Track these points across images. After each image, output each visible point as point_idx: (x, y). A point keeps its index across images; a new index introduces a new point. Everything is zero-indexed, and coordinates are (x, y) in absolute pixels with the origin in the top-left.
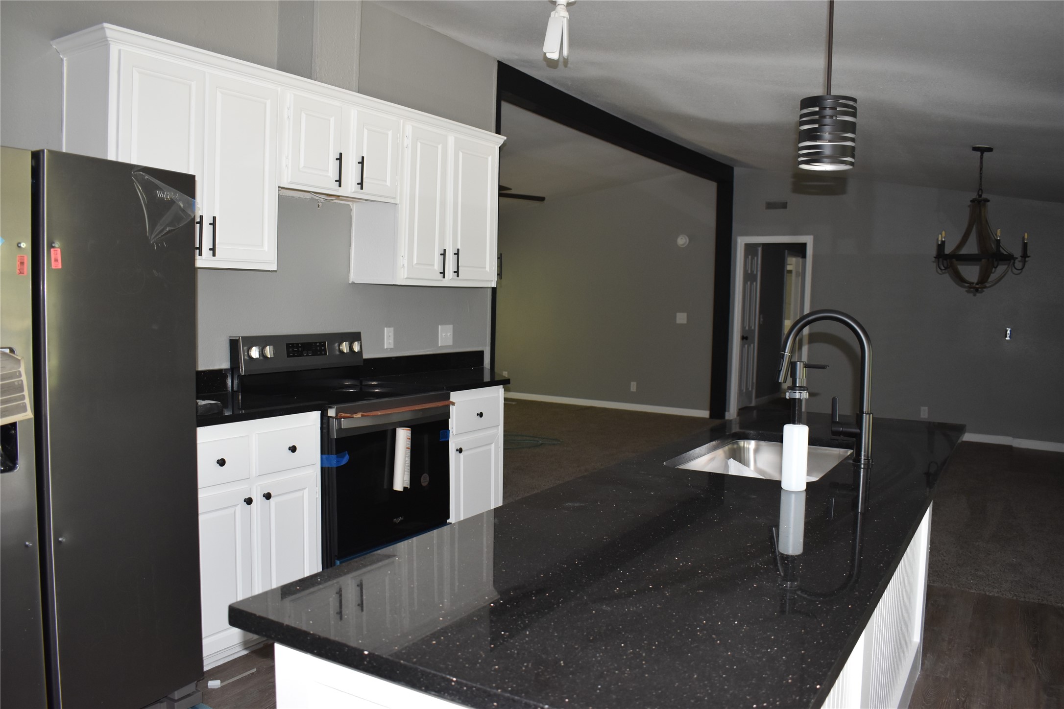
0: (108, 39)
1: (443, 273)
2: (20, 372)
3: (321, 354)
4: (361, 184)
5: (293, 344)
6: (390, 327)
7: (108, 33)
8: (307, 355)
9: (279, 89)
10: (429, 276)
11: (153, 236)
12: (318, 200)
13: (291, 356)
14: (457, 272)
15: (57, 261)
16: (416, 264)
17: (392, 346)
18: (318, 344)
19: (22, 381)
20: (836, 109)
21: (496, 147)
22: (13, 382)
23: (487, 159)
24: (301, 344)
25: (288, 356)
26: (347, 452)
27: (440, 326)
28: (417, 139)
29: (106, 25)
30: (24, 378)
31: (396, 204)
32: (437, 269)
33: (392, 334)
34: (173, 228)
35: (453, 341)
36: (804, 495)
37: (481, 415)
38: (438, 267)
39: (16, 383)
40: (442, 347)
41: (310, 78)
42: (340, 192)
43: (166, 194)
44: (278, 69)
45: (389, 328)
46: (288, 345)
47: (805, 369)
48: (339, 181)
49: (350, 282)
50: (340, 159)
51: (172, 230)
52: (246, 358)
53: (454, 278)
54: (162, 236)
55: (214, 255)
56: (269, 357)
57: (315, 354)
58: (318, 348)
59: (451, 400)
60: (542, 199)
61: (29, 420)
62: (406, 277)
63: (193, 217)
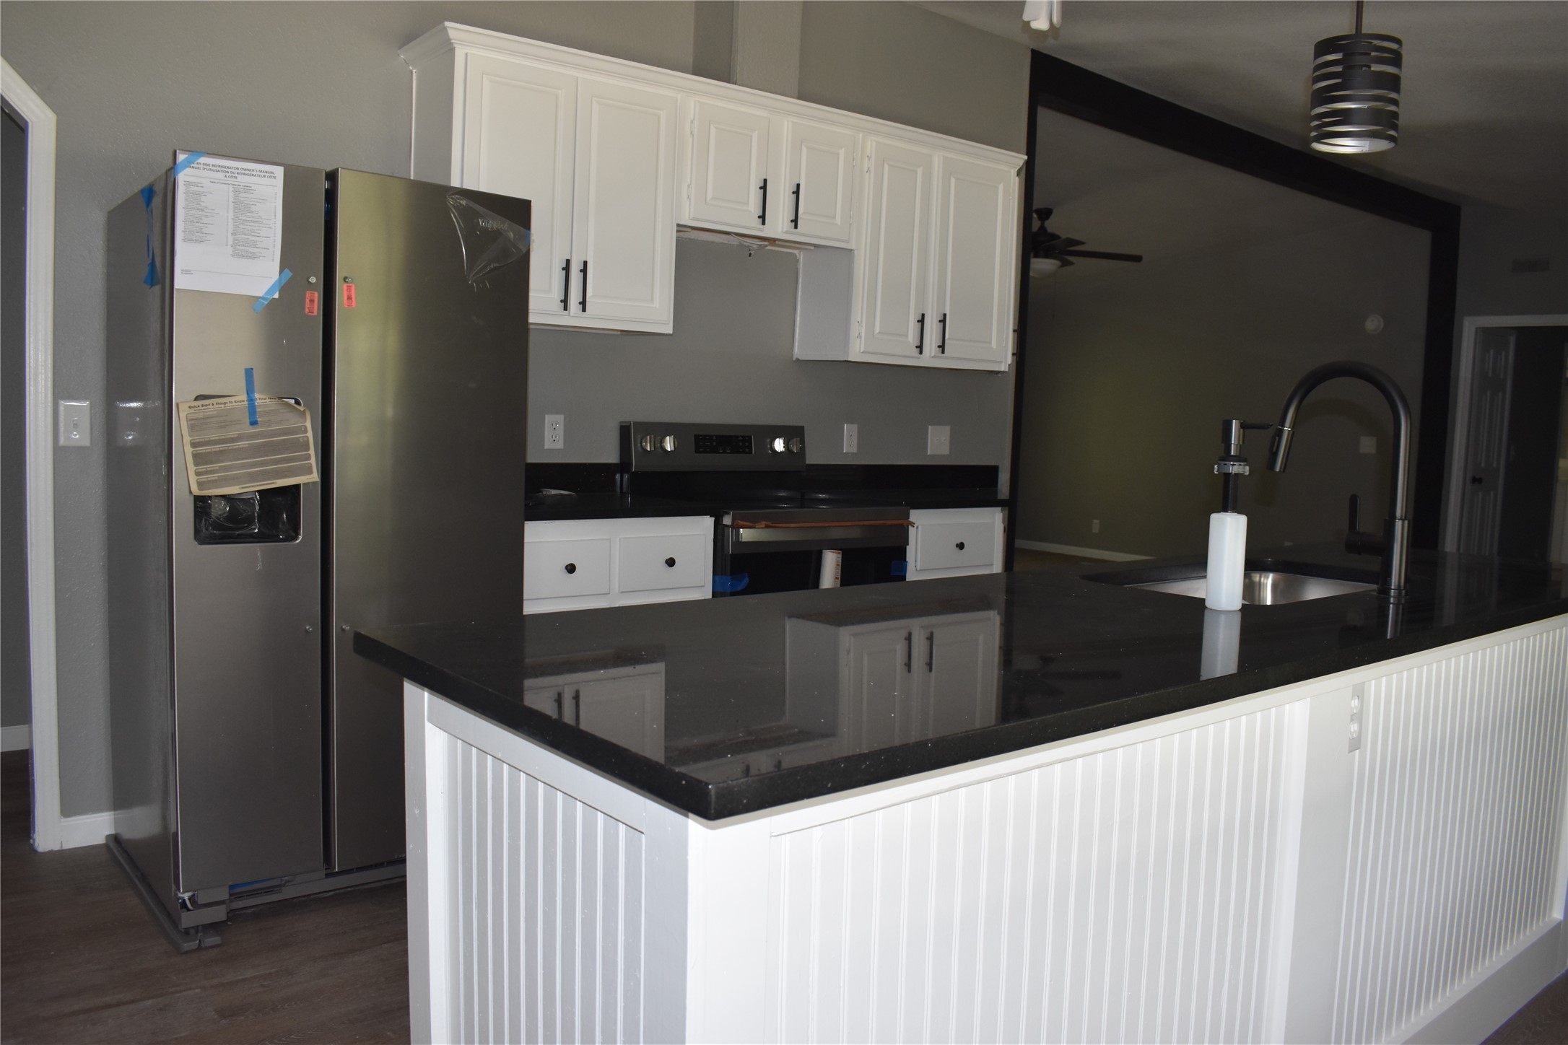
0: (453, 41)
1: (920, 347)
2: (305, 427)
3: (744, 452)
4: (795, 222)
5: (704, 436)
6: (852, 423)
7: (452, 34)
8: (725, 452)
9: (679, 96)
10: (900, 351)
11: (472, 275)
12: (748, 246)
13: (701, 452)
14: (942, 347)
15: (351, 299)
16: (879, 333)
17: (854, 450)
18: (740, 438)
19: (307, 437)
20: (1370, 54)
21: (1012, 171)
22: (298, 438)
23: (998, 188)
24: (716, 436)
25: (697, 451)
26: (747, 574)
27: (930, 427)
28: (884, 161)
29: (447, 24)
30: (310, 434)
31: (852, 250)
32: (911, 341)
33: (855, 434)
34: (498, 265)
35: (951, 449)
36: (1239, 615)
37: (961, 546)
38: (912, 338)
39: (301, 440)
40: (933, 456)
41: (729, 82)
42: (767, 232)
43: (490, 222)
44: (693, 74)
45: (849, 425)
46: (696, 437)
47: (1242, 430)
48: (763, 218)
49: (794, 359)
50: (764, 188)
51: (497, 267)
52: (640, 449)
53: (937, 355)
54: (484, 274)
55: (584, 310)
56: (669, 450)
57: (736, 450)
58: (741, 444)
59: (911, 519)
60: (1137, 259)
61: (314, 483)
62: (862, 350)
63: (524, 250)
